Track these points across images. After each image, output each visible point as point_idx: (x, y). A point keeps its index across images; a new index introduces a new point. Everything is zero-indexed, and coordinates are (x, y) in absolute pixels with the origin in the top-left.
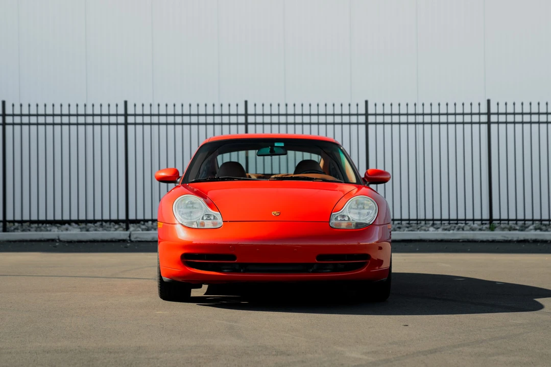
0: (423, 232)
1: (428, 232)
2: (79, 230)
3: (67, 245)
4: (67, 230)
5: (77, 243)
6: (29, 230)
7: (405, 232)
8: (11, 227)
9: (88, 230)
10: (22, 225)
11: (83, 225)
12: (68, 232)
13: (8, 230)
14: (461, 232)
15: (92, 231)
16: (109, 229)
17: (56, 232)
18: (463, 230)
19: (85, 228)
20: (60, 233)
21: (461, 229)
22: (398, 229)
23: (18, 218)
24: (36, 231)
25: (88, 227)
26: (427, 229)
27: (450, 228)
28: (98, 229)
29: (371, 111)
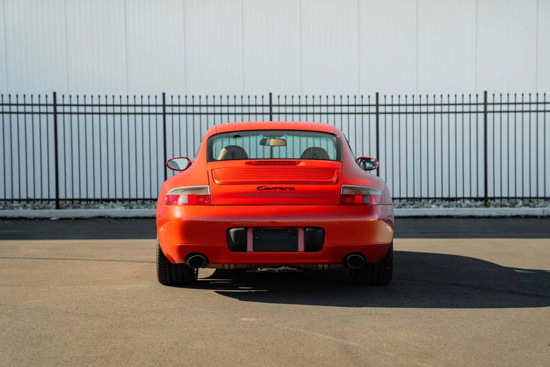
0: (426, 209)
1: (431, 209)
2: (124, 207)
3: (114, 221)
4: (113, 207)
5: (122, 220)
6: (79, 207)
7: (410, 209)
8: (63, 204)
9: (131, 208)
10: (73, 203)
11: (126, 203)
12: (114, 210)
13: (60, 207)
14: (459, 209)
15: (135, 208)
16: (150, 207)
17: (103, 210)
18: (461, 206)
19: (129, 205)
20: (107, 210)
21: (459, 206)
22: (403, 206)
23: (69, 196)
24: (85, 208)
25: (131, 205)
26: (429, 206)
27: (450, 205)
28: (141, 207)
29: (381, 102)
